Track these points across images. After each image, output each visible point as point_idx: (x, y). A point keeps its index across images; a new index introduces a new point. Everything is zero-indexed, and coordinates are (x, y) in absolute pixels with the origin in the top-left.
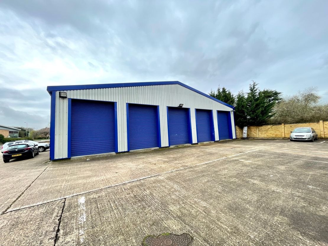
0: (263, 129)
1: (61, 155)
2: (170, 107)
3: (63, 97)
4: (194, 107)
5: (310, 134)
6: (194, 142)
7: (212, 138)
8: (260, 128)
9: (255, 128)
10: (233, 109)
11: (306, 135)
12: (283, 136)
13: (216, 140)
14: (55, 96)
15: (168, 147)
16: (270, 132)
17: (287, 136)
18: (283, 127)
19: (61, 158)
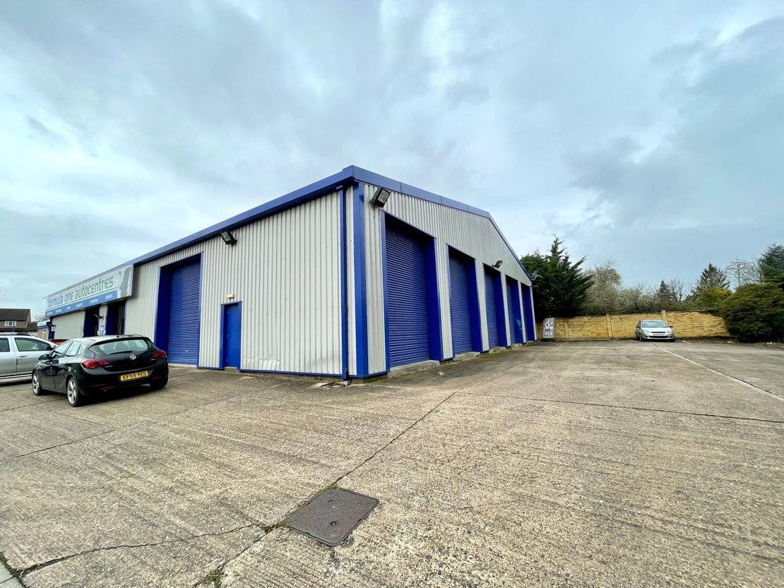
0: (575, 324)
1: (377, 364)
2: (486, 267)
3: (377, 204)
4: (504, 271)
5: (670, 329)
6: (509, 343)
7: (517, 337)
8: (571, 321)
9: (561, 321)
10: (534, 283)
11: (667, 331)
12: (610, 335)
13: (525, 341)
14: (362, 198)
15: (488, 351)
16: (587, 329)
17: (616, 335)
18: (608, 320)
19: (377, 371)
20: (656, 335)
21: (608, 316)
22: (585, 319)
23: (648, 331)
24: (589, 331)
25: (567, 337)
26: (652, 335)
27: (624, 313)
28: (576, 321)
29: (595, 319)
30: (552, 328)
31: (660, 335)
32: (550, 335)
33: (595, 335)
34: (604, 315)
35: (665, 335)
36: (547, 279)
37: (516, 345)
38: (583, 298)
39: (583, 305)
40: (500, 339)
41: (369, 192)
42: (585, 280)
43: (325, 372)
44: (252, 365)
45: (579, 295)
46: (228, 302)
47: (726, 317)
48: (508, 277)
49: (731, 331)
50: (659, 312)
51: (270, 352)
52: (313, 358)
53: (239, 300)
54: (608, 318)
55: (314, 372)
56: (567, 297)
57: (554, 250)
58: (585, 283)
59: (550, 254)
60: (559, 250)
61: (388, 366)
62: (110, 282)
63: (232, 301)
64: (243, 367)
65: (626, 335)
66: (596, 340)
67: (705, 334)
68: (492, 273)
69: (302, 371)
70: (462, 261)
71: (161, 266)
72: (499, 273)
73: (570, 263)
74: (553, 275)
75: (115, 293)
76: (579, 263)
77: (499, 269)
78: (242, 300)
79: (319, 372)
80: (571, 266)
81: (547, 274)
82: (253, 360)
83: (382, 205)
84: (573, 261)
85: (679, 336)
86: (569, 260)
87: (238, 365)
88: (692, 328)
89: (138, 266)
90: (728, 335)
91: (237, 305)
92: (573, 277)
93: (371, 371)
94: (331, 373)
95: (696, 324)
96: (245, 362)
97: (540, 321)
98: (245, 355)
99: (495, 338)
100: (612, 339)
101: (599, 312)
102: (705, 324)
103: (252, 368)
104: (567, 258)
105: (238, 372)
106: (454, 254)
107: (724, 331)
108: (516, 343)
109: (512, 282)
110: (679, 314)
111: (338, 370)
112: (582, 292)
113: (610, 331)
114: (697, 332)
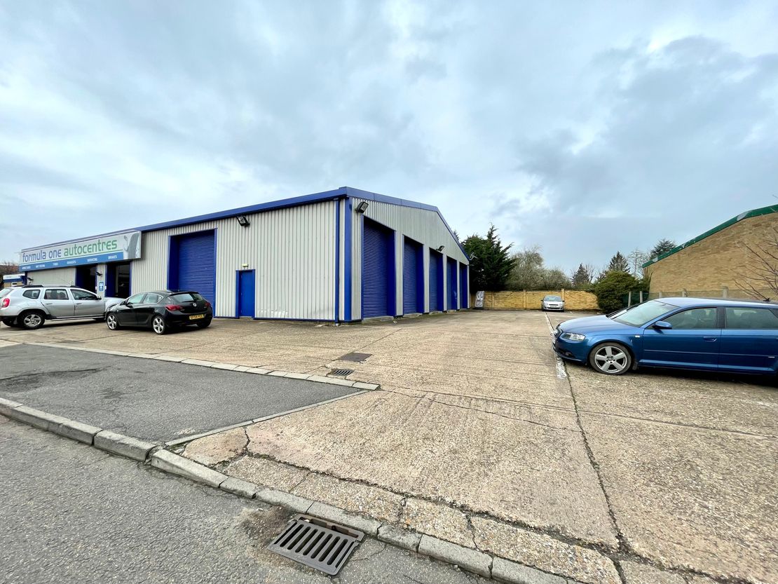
0: (500, 296)
1: (356, 315)
2: (431, 249)
3: (359, 211)
4: (446, 253)
5: (562, 303)
6: (445, 309)
7: (453, 305)
8: (497, 294)
9: (489, 295)
10: (471, 262)
11: (560, 304)
12: (525, 306)
13: (459, 308)
14: (351, 206)
15: (428, 313)
16: (509, 301)
17: (529, 307)
18: (525, 294)
19: (356, 319)
20: (552, 306)
21: (524, 291)
22: (508, 293)
23: (548, 304)
24: (510, 302)
25: (493, 306)
26: (549, 306)
27: (536, 290)
28: (502, 294)
29: (515, 294)
30: (482, 299)
31: (554, 306)
32: (480, 304)
33: (514, 306)
34: (522, 290)
35: (557, 307)
36: (481, 259)
37: (451, 311)
38: (507, 276)
39: (507, 282)
40: (439, 306)
41: (355, 203)
42: (511, 262)
43: (322, 319)
44: (265, 314)
45: (505, 274)
46: (243, 269)
47: (598, 295)
48: (448, 258)
49: (600, 305)
50: (560, 290)
51: (280, 305)
52: (314, 310)
53: (252, 268)
54: (524, 293)
55: (314, 318)
56: (495, 275)
57: (490, 236)
58: (511, 264)
59: (486, 238)
60: (493, 236)
61: (362, 316)
62: (113, 245)
63: (246, 269)
64: (257, 315)
65: (536, 307)
66: (513, 310)
67: (587, 308)
68: (436, 255)
69: (306, 318)
70: (414, 247)
71: (171, 234)
72: (442, 254)
73: (501, 247)
74: (486, 256)
75: (121, 254)
76: (507, 248)
77: (441, 252)
78: (256, 268)
79: (318, 318)
80: (502, 249)
81: (482, 256)
82: (265, 312)
83: (362, 212)
84: (503, 246)
85: (569, 308)
86: (501, 245)
87: (252, 313)
88: (579, 303)
89: (145, 232)
90: (598, 308)
91: (251, 273)
92: (501, 259)
93: (353, 319)
94: (326, 319)
95: (582, 300)
96: (258, 312)
97: (474, 293)
98: (258, 307)
99: (435, 304)
100: (526, 309)
101: (518, 288)
102: (588, 301)
103: (265, 317)
104: (499, 243)
105: (252, 320)
106: (408, 241)
107: (597, 305)
108: (452, 309)
109: (452, 262)
110: (572, 292)
111: (332, 317)
112: (507, 272)
113: (524, 304)
114: (582, 306)
